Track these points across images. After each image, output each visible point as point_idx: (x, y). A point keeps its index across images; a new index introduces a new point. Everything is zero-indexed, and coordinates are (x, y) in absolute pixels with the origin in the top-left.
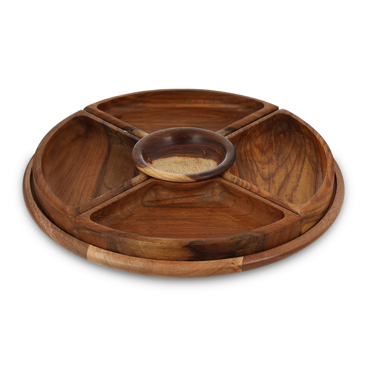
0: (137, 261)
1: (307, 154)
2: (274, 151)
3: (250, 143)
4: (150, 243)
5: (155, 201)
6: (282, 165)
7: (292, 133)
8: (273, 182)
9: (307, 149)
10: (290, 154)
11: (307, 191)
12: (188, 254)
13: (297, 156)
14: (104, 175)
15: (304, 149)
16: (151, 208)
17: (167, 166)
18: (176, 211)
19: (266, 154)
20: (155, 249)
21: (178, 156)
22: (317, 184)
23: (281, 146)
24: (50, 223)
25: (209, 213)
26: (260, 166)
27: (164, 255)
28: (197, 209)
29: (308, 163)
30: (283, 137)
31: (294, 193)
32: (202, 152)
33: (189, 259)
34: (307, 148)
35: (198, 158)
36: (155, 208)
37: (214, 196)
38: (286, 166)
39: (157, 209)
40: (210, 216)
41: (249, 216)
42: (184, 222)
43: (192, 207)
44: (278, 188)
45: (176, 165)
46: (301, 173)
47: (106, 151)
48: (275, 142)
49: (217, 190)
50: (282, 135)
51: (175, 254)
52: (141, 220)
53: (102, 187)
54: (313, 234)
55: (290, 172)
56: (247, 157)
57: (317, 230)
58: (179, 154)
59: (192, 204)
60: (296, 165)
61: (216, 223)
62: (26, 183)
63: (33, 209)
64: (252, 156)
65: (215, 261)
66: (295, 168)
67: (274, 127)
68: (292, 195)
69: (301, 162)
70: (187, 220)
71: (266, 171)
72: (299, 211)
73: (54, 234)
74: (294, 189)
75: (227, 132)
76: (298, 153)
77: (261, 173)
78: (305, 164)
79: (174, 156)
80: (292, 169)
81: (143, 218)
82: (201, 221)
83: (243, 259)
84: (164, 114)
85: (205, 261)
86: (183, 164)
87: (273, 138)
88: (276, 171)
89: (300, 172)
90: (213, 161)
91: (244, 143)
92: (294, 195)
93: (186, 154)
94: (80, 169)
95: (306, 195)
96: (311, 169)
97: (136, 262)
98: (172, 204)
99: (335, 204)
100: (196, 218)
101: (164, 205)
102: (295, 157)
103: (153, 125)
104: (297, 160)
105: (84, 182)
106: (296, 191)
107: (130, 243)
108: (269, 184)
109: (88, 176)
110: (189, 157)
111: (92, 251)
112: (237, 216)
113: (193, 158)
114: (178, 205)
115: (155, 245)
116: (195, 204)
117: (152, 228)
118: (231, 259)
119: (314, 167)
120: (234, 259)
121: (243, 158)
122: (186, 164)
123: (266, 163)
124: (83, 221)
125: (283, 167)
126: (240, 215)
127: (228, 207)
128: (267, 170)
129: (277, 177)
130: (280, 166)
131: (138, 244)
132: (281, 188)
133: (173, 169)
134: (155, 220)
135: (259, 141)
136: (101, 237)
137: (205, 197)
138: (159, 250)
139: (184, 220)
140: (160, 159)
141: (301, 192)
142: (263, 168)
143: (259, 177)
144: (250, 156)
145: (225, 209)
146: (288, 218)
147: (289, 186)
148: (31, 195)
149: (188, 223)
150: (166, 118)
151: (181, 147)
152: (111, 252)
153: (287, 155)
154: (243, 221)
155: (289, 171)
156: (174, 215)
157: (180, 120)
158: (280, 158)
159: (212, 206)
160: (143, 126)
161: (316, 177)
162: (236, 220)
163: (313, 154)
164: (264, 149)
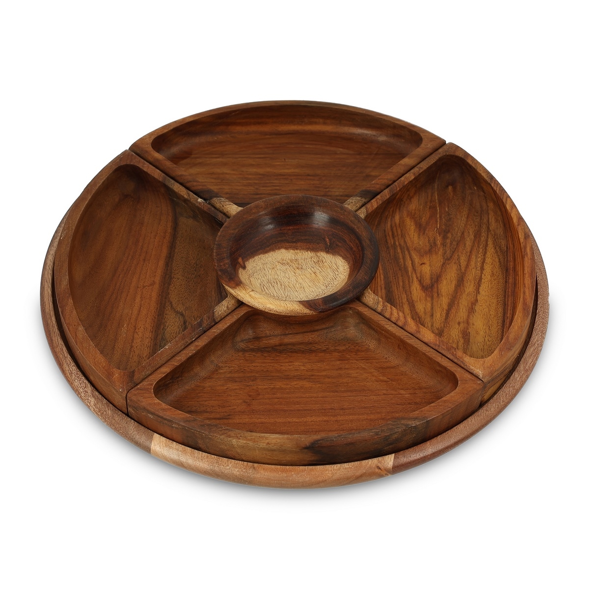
0: (230, 465)
1: (490, 231)
2: (438, 225)
3: (399, 209)
4: (251, 443)
5: (253, 338)
6: (451, 257)
7: (466, 186)
8: (438, 295)
9: (490, 221)
10: (464, 232)
11: (491, 313)
12: (309, 457)
13: (475, 237)
14: (169, 284)
15: (485, 221)
16: (247, 354)
17: (270, 271)
18: (287, 360)
19: (426, 232)
20: (257, 451)
21: (286, 248)
22: (507, 297)
23: (449, 215)
24: (89, 388)
25: (338, 362)
26: (417, 260)
27: (271, 458)
28: (321, 354)
29: (493, 250)
30: (452, 194)
31: (471, 316)
32: (324, 239)
33: (310, 462)
34: (490, 218)
35: (318, 251)
36: (254, 354)
37: (346, 329)
38: (459, 259)
39: (257, 355)
40: (341, 369)
41: (402, 369)
42: (301, 383)
43: (311, 351)
44: (445, 307)
45: (284, 268)
46: (482, 273)
47: (169, 231)
48: (440, 204)
49: (350, 319)
50: (450, 188)
51: (289, 458)
52: (233, 380)
53: (167, 310)
54: (501, 402)
55: (465, 271)
56: (396, 238)
57: (507, 394)
58: (287, 244)
59: (311, 343)
60: (473, 257)
61: (350, 384)
62: (46, 300)
63: (61, 356)
64: (403, 236)
65: (350, 463)
66: (473, 263)
67: (438, 175)
68: (468, 323)
69: (482, 248)
70: (305, 379)
71: (426, 270)
72: (480, 372)
73: (97, 408)
74: (471, 310)
75: (364, 200)
76: (477, 227)
77: (419, 275)
78: (488, 254)
79: (279, 248)
80: (467, 265)
81: (236, 375)
82: (327, 380)
83: (394, 458)
84: (261, 146)
85: (336, 465)
86: (294, 266)
87: (436, 195)
88: (442, 269)
89: (479, 272)
90: (343, 261)
91: (391, 213)
92: (471, 321)
93: (299, 244)
94: (131, 271)
95: (490, 323)
96: (498, 264)
97: (228, 468)
98: (280, 345)
99: (535, 338)
100: (320, 374)
101: (266, 348)
102: (472, 237)
103: (243, 171)
104: (476, 244)
105: (138, 300)
106: (474, 313)
107: (218, 441)
108: (432, 298)
109: (144, 287)
110: (303, 249)
111: (158, 443)
112: (382, 368)
113: (309, 252)
114: (290, 347)
115: (258, 446)
116: (316, 343)
117: (250, 396)
118: (375, 459)
119: (502, 260)
120: (380, 458)
121: (389, 241)
122: (300, 266)
123: (426, 253)
124: (143, 398)
125: (454, 261)
126: (388, 368)
127: (368, 350)
128: (429, 268)
129: (445, 282)
130: (449, 257)
131: (231, 443)
132: (451, 305)
133: (279, 277)
134: (255, 379)
135: (414, 205)
136: (173, 427)
137: (331, 332)
138: (264, 452)
139: (300, 378)
140: (257, 257)
141: (482, 315)
142: (421, 265)
143: (416, 282)
144: (400, 236)
145: (363, 353)
146: (463, 388)
147: (464, 302)
148: (56, 327)
149: (307, 384)
150: (262, 156)
151: (289, 230)
152: (189, 448)
153: (459, 234)
154: (391, 380)
155: (463, 269)
156: (283, 368)
157: (286, 161)
158: (448, 241)
159: (344, 348)
160: (226, 173)
161: (506, 282)
162: (381, 378)
163: (500, 231)
164: (423, 220)
